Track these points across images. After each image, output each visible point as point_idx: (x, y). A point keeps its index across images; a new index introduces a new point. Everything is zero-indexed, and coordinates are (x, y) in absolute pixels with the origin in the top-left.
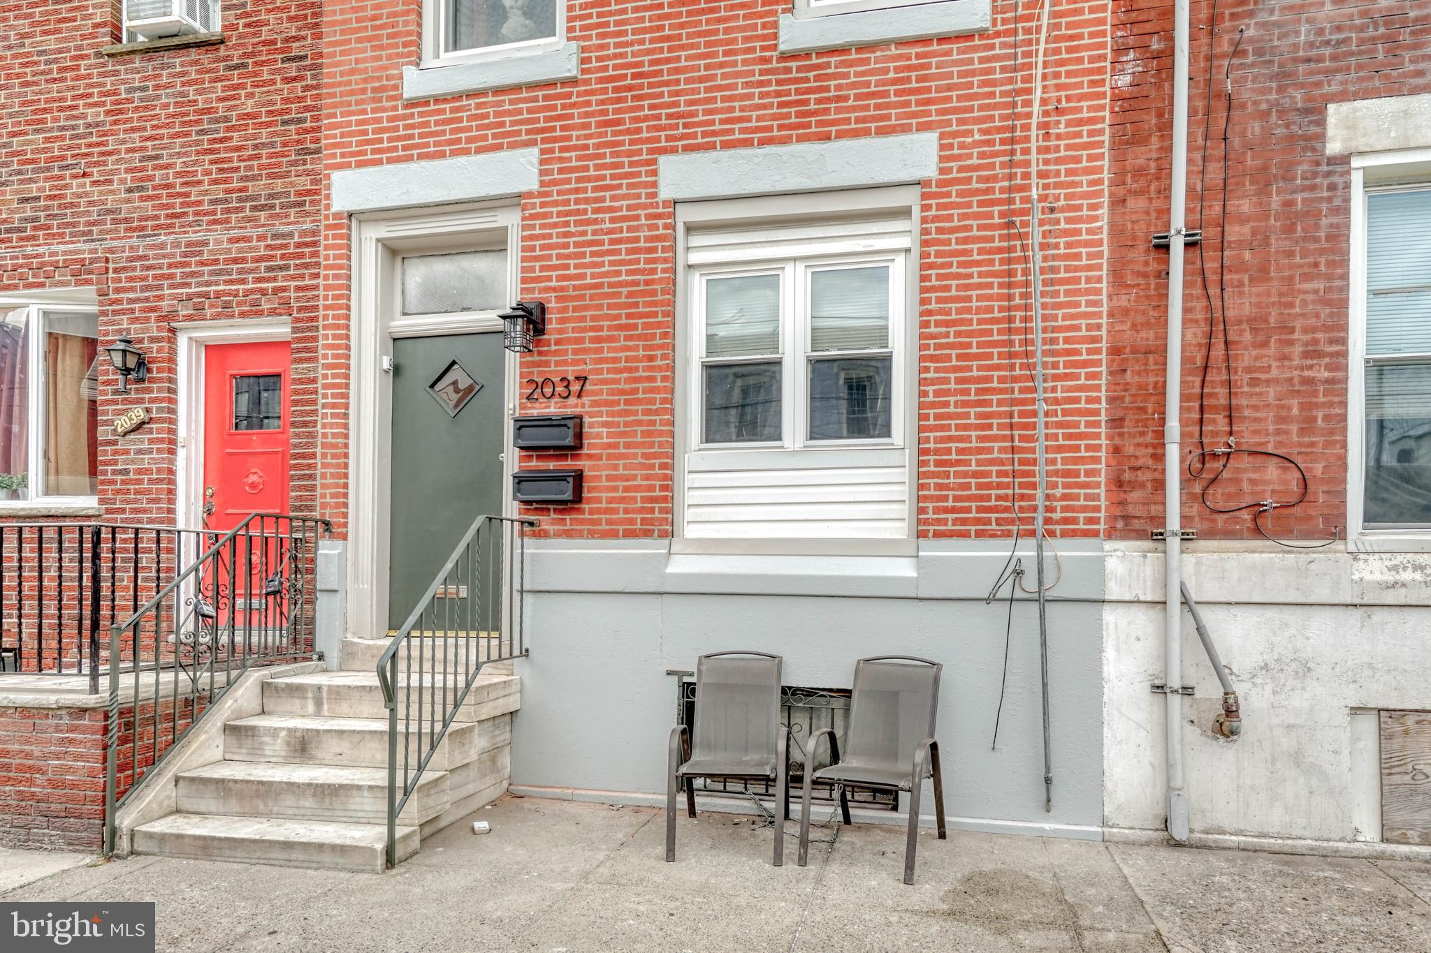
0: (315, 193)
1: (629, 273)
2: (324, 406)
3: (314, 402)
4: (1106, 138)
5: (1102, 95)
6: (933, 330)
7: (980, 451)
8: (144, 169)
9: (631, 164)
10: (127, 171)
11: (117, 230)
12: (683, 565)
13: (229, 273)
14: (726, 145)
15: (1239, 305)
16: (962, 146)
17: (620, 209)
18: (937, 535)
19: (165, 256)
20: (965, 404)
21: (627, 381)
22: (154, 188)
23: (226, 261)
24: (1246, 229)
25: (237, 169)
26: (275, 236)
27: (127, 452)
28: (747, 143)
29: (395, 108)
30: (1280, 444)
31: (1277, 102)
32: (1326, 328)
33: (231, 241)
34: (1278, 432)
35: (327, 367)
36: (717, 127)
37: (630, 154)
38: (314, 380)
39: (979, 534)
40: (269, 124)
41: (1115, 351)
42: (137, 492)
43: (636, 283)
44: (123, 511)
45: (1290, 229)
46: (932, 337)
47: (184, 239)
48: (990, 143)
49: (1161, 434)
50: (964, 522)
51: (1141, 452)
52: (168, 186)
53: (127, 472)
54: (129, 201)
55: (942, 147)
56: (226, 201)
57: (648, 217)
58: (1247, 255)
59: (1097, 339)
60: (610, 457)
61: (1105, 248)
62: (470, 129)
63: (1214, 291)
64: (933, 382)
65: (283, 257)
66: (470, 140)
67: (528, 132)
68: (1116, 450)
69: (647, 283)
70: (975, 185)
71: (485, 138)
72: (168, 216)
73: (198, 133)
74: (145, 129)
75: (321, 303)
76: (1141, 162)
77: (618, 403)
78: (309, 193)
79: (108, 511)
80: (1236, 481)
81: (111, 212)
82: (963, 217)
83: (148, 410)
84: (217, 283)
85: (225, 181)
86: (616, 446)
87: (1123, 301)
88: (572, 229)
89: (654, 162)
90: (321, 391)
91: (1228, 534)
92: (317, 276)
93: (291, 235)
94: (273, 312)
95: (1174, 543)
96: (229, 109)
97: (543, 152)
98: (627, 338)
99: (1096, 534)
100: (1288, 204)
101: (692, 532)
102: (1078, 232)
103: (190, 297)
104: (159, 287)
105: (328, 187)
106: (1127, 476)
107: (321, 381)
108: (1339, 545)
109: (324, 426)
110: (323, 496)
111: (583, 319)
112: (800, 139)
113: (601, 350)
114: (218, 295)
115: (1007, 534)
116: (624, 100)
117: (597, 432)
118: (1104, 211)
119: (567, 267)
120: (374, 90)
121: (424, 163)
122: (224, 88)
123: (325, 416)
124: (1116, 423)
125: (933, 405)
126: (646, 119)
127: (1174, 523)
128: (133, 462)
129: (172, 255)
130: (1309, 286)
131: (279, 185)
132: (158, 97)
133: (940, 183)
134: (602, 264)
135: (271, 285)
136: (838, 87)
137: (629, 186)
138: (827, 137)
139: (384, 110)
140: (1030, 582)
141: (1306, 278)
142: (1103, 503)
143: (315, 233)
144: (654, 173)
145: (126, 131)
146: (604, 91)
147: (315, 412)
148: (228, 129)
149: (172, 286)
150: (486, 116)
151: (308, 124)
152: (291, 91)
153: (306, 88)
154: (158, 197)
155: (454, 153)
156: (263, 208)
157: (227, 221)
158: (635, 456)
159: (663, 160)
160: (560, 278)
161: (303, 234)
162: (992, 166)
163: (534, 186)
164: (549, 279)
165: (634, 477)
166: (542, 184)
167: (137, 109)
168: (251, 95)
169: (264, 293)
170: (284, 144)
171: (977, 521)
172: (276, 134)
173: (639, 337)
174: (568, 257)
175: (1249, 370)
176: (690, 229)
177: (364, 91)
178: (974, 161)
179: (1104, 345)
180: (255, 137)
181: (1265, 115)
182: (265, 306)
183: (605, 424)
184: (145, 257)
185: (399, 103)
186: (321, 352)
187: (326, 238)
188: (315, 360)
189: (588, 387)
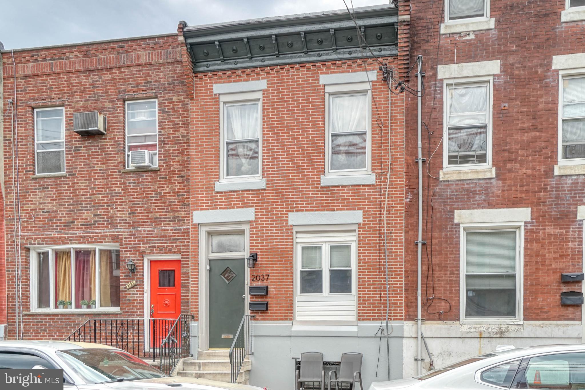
0: (187, 218)
1: (281, 245)
2: (191, 281)
3: (188, 280)
4: (404, 215)
5: (403, 204)
6: (361, 264)
7: (373, 297)
8: (134, 207)
9: (281, 214)
10: (129, 208)
11: (126, 226)
12: (296, 328)
13: (162, 240)
14: (307, 210)
15: (435, 260)
16: (368, 215)
17: (278, 227)
18: (363, 320)
19: (141, 234)
20: (370, 285)
21: (281, 276)
22: (138, 213)
23: (161, 237)
24: (437, 241)
25: (164, 209)
26: (175, 230)
27: (130, 294)
28: (313, 210)
29: (212, 193)
30: (445, 297)
31: (443, 209)
32: (455, 267)
33: (162, 230)
34: (444, 293)
35: (192, 269)
36: (304, 205)
37: (280, 211)
38: (188, 273)
39: (373, 320)
40: (174, 196)
41: (406, 271)
42: (133, 306)
43: (283, 248)
44: (128, 312)
45: (447, 241)
46: (361, 266)
47: (147, 229)
48: (376, 214)
49: (417, 293)
50: (369, 316)
51: (412, 298)
52: (142, 213)
53: (129, 300)
54: (129, 217)
55: (364, 215)
56: (160, 218)
57: (286, 230)
58: (437, 247)
59: (402, 268)
60: (276, 298)
61: (404, 244)
62: (234, 201)
63: (429, 256)
64: (361, 278)
65: (178, 236)
66: (234, 204)
67: (251, 203)
68: (406, 297)
69: (286, 248)
70: (372, 225)
71: (239, 204)
72: (142, 222)
73: (151, 197)
74: (134, 195)
75: (190, 250)
76: (412, 222)
77: (278, 282)
78: (186, 217)
79: (124, 312)
80: (435, 306)
81: (123, 220)
82: (369, 234)
83: (136, 282)
84: (158, 243)
85: (160, 212)
86: (277, 294)
87: (408, 258)
88: (264, 232)
89: (287, 214)
90: (190, 277)
91: (433, 320)
92: (188, 242)
93: (180, 229)
94: (175, 252)
95: (419, 322)
96: (161, 190)
97: (256, 209)
98: (280, 264)
99: (402, 319)
100: (446, 235)
101: (298, 319)
102: (397, 239)
103: (149, 247)
104: (140, 244)
105: (192, 216)
106: (409, 304)
107: (190, 274)
108: (458, 322)
109: (191, 287)
110: (191, 308)
111: (268, 258)
112: (327, 210)
113: (273, 267)
114: (158, 247)
115: (380, 320)
116: (279, 196)
117: (272, 290)
118: (403, 234)
119: (263, 243)
120: (206, 188)
121: (221, 210)
122: (159, 184)
123: (192, 284)
124: (406, 290)
125: (361, 285)
126: (285, 201)
127: (419, 317)
128: (132, 297)
129: (143, 234)
130: (451, 256)
131: (177, 214)
132: (138, 186)
133: (363, 224)
134: (273, 242)
135: (174, 244)
136: (337, 197)
137: (281, 220)
138: (334, 210)
139: (209, 194)
140: (385, 332)
141: (451, 254)
142: (403, 311)
143: (188, 229)
144: (287, 217)
145: (128, 196)
146: (273, 193)
147: (189, 283)
148: (161, 197)
149: (143, 244)
150: (239, 198)
151: (186, 196)
152: (180, 186)
153: (185, 186)
154: (139, 216)
155: (230, 208)
156: (171, 221)
157: (161, 224)
158: (283, 297)
159: (290, 213)
160: (261, 246)
161: (184, 229)
162: (376, 221)
163: (254, 219)
164: (258, 246)
165: (283, 303)
166: (256, 218)
167: (132, 189)
168: (168, 187)
169: (172, 246)
170: (178, 202)
171: (373, 316)
172: (176, 199)
173: (283, 264)
174: (263, 240)
175: (438, 277)
176: (297, 232)
177: (203, 188)
178: (372, 219)
179: (404, 270)
180: (169, 199)
181: (441, 212)
182: (173, 251)
183: (274, 288)
184: (135, 234)
185: (213, 192)
186: (190, 265)
187: (192, 231)
188: (188, 267)
189: (269, 277)
